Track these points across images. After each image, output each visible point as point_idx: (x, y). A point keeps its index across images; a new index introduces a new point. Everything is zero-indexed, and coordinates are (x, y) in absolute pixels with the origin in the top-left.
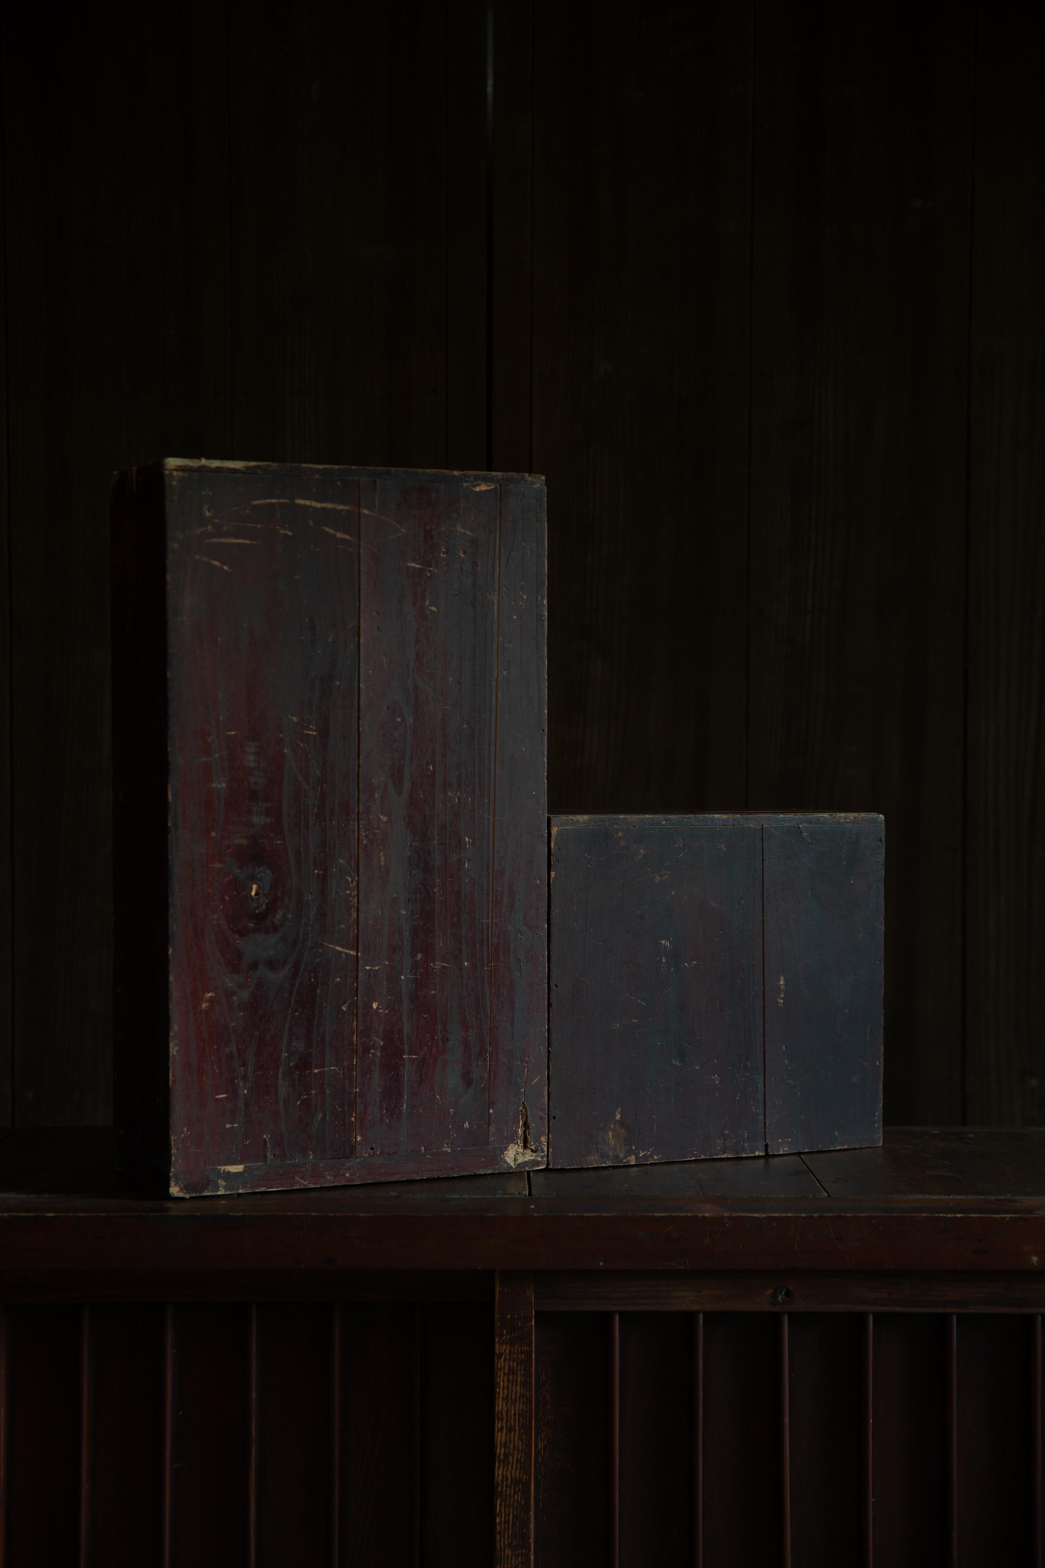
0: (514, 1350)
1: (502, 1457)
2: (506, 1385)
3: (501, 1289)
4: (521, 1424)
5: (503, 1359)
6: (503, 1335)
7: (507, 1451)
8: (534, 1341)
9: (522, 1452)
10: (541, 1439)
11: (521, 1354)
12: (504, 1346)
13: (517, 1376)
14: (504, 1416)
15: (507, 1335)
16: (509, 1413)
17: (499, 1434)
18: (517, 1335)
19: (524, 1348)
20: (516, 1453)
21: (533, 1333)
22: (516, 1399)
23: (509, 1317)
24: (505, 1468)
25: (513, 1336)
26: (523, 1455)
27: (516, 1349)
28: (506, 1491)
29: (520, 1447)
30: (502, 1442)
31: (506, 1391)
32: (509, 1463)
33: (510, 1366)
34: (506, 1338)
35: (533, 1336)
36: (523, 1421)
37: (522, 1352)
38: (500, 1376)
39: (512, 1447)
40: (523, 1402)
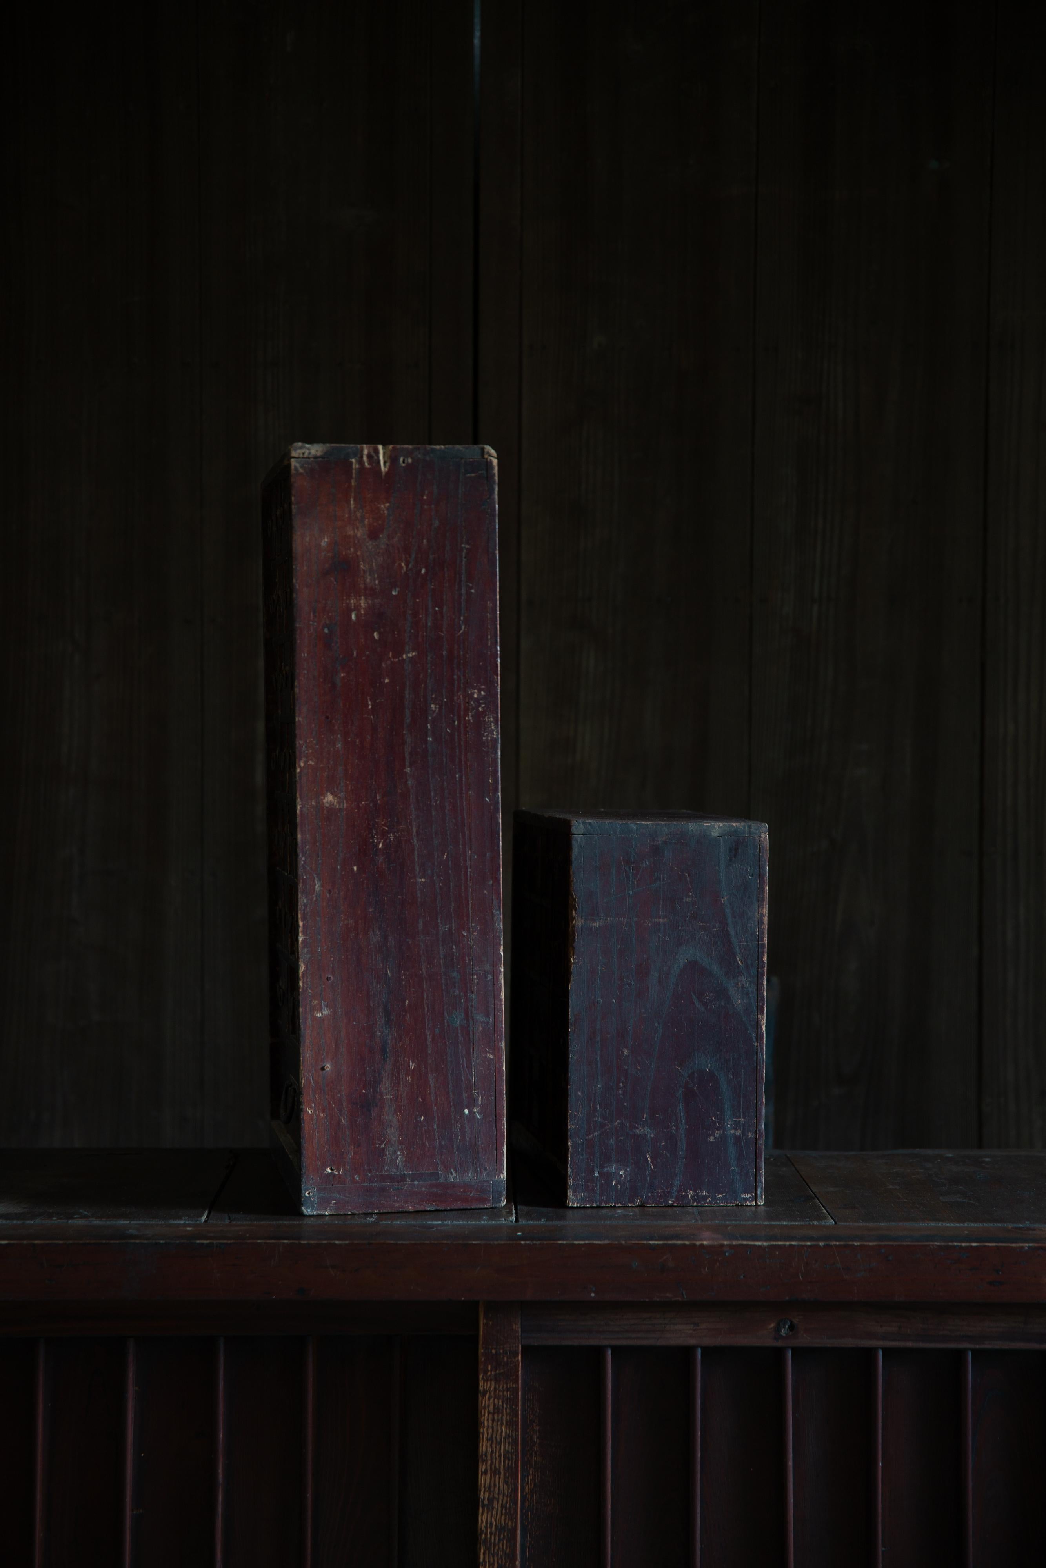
0: (499, 1387)
1: (486, 1502)
2: (490, 1425)
3: (485, 1321)
4: (506, 1466)
5: (487, 1397)
6: (488, 1371)
7: (492, 1494)
8: (520, 1377)
9: (507, 1497)
10: (528, 1482)
11: (507, 1392)
12: (489, 1383)
13: (503, 1415)
14: (489, 1458)
15: (491, 1370)
16: (494, 1454)
17: (483, 1477)
18: (502, 1371)
19: (511, 1385)
20: (501, 1497)
21: (520, 1369)
22: (501, 1440)
23: (494, 1351)
24: (490, 1514)
25: (498, 1371)
26: (508, 1499)
27: (501, 1386)
28: (490, 1538)
29: (506, 1491)
30: (486, 1486)
31: (490, 1431)
32: (493, 1508)
33: (494, 1404)
34: (491, 1374)
35: (520, 1372)
36: (508, 1463)
37: (508, 1390)
38: (484, 1415)
39: (496, 1491)
40: (509, 1443)
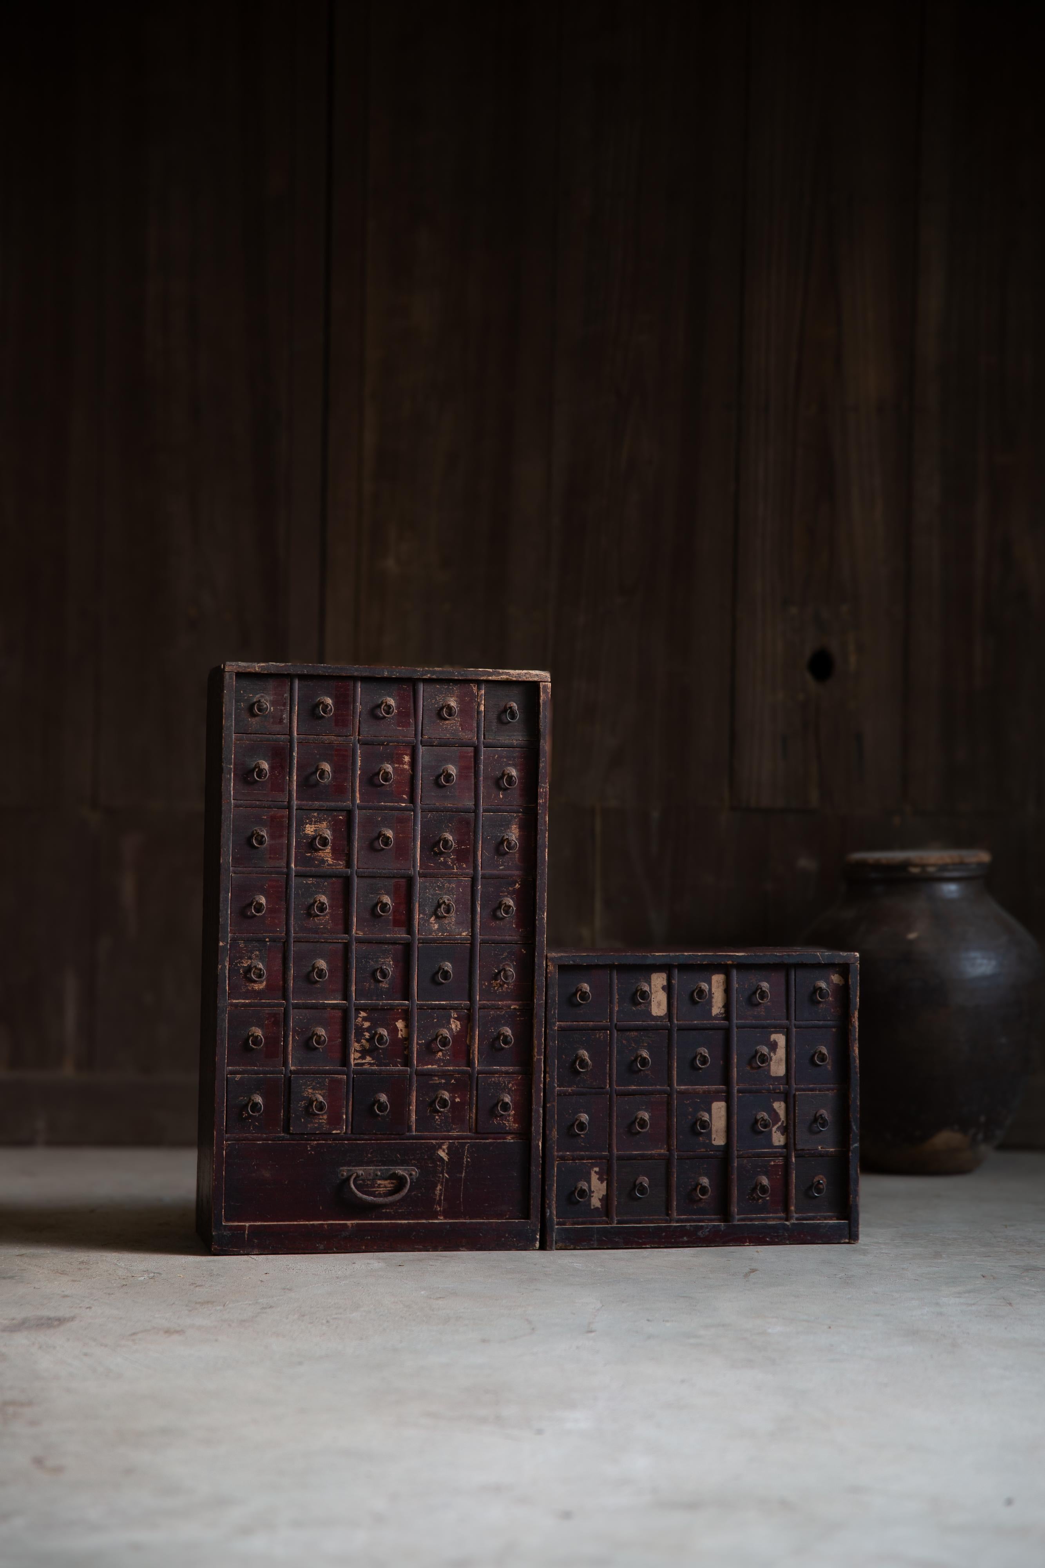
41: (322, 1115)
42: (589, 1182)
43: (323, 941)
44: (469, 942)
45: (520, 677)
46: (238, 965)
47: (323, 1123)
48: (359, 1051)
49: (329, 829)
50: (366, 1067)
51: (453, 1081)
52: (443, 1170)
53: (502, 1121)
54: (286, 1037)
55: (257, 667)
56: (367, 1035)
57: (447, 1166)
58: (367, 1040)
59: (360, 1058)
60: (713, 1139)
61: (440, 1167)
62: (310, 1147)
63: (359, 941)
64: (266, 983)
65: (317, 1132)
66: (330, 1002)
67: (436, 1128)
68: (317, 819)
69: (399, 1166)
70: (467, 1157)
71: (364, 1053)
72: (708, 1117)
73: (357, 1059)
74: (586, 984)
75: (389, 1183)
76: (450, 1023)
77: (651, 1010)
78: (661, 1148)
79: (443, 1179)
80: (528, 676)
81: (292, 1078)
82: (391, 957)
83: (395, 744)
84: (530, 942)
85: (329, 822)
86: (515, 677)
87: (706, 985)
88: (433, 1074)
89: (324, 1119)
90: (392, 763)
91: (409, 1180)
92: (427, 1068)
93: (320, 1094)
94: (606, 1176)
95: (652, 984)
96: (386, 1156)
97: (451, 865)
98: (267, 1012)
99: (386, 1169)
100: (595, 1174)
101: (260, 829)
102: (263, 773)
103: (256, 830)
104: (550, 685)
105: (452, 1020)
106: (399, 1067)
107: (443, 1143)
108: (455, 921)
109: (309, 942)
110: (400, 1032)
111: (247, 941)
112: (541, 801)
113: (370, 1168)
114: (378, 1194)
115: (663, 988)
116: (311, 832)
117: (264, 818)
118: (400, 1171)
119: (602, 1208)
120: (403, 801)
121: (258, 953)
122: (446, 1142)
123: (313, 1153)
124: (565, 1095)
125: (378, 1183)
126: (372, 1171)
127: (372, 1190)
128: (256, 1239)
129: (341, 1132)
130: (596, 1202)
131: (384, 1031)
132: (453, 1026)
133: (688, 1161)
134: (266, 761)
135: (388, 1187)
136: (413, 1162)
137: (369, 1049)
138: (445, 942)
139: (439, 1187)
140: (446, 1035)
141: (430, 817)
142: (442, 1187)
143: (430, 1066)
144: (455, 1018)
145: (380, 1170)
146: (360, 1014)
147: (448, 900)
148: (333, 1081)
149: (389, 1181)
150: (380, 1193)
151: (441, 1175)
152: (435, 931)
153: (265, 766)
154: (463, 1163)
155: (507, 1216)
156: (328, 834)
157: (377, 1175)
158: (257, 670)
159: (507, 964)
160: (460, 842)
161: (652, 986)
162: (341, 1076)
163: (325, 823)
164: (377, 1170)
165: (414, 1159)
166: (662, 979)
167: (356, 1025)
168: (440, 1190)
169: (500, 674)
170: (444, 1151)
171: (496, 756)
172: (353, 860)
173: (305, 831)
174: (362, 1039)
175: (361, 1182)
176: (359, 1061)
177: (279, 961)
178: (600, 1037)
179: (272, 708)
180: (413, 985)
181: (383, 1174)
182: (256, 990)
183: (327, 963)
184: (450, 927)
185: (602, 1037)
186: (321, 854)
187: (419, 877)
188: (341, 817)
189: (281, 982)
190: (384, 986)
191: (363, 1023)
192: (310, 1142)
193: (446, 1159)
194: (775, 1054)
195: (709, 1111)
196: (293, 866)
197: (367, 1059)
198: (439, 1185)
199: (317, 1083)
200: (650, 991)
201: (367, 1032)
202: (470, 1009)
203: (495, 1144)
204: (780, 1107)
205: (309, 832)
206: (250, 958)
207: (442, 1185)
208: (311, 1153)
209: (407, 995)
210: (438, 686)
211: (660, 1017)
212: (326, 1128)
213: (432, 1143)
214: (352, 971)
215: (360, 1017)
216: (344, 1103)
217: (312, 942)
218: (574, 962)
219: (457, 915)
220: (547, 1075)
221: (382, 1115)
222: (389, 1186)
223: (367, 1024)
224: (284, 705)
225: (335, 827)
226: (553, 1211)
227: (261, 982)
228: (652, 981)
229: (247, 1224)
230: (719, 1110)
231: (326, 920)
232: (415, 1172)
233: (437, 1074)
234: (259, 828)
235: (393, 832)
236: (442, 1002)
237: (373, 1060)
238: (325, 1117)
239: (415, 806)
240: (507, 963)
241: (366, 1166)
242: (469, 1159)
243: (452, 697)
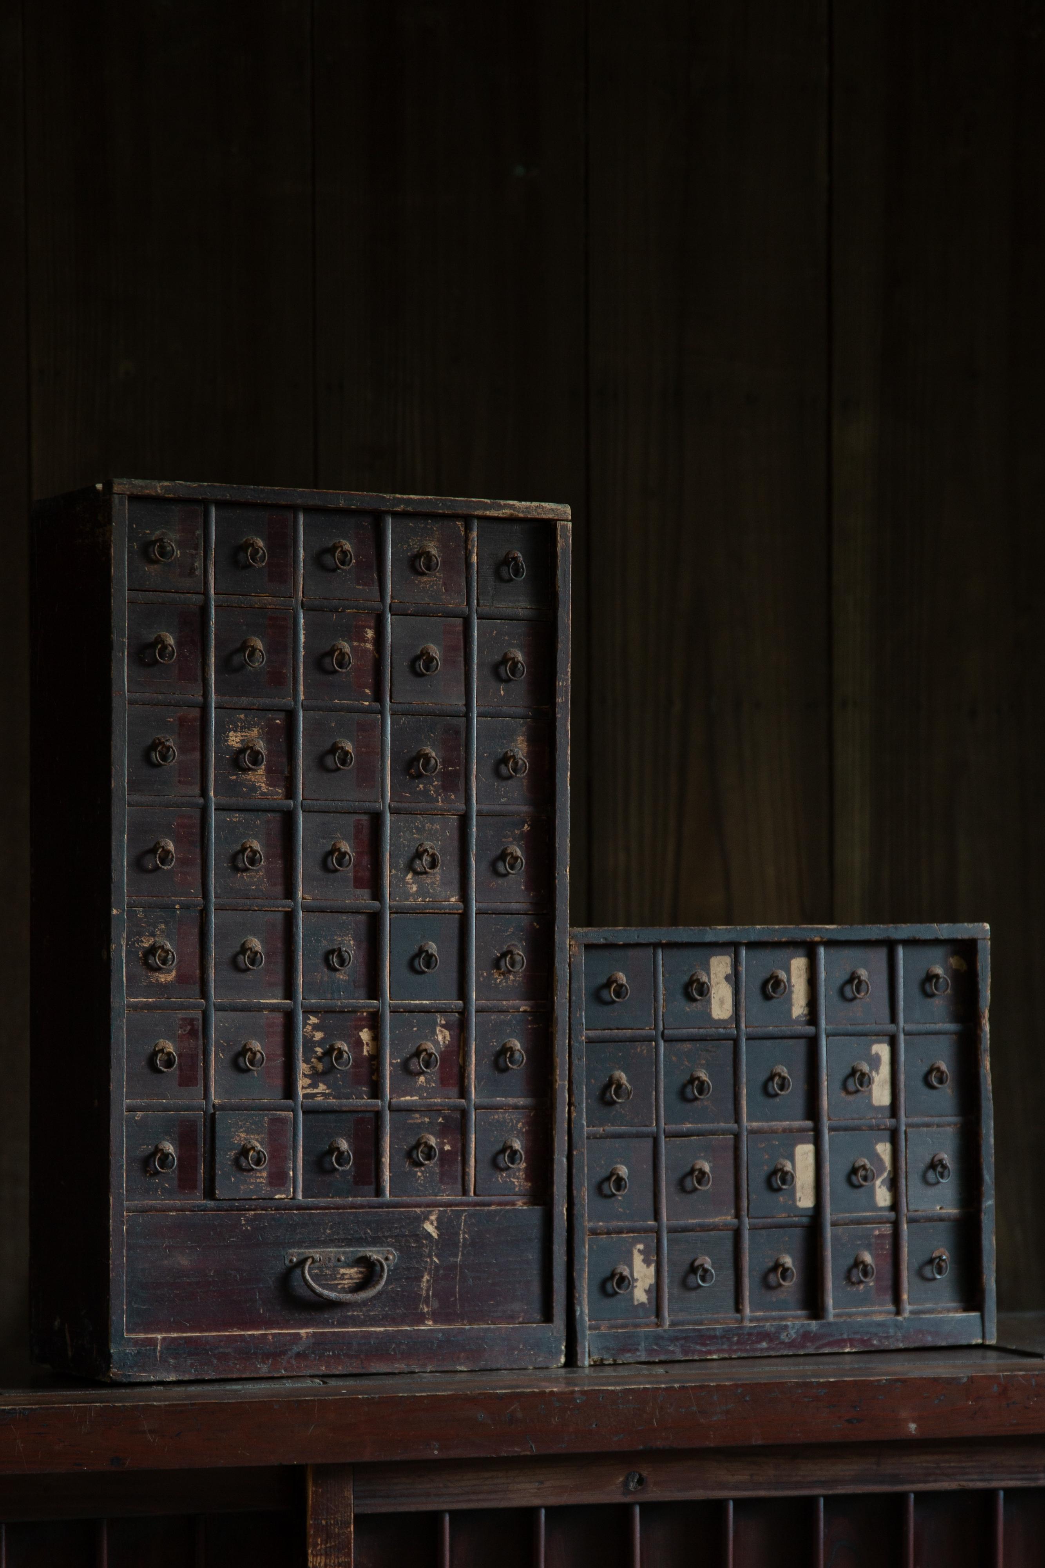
0: (330, 1561)
3: (314, 1489)
6: (318, 1544)
8: (352, 1551)
12: (319, 1558)
15: (321, 1544)
18: (333, 1544)
19: (342, 1560)
21: (352, 1541)
23: (324, 1522)
25: (328, 1545)
34: (321, 1548)
35: (352, 1544)
41: (260, 1171)
42: (631, 1267)
43: (256, 909)
44: (460, 911)
45: (529, 512)
46: (136, 945)
47: (262, 1183)
48: (308, 1075)
49: (262, 739)
50: (319, 1099)
51: (440, 1120)
52: (430, 1252)
53: (509, 1178)
54: (206, 1053)
55: (159, 487)
56: (319, 1050)
57: (437, 1246)
58: (319, 1059)
59: (310, 1086)
60: (798, 1198)
61: (427, 1248)
62: (245, 1220)
63: (307, 910)
64: (177, 973)
65: (253, 1197)
66: (268, 1001)
67: (418, 1189)
68: (245, 724)
69: (370, 1246)
70: (464, 1233)
71: (316, 1077)
72: (791, 1167)
73: (306, 1088)
74: (621, 974)
75: (356, 1273)
76: (434, 1033)
77: (711, 1011)
78: (726, 1214)
79: (431, 1265)
80: (539, 510)
81: (216, 1116)
82: (351, 934)
83: (354, 610)
84: (545, 912)
85: (262, 728)
86: (523, 512)
87: (784, 973)
88: (414, 1109)
89: (262, 1177)
90: (350, 640)
91: (386, 1267)
92: (405, 1100)
93: (257, 1140)
94: (655, 1256)
95: (712, 972)
96: (352, 1232)
97: (435, 796)
98: (180, 1016)
99: (352, 1252)
100: (639, 1254)
101: (164, 737)
102: (167, 651)
103: (158, 738)
104: (570, 524)
105: (438, 1028)
106: (364, 1098)
107: (431, 1212)
108: (441, 879)
109: (237, 910)
110: (365, 1047)
111: (149, 908)
112: (560, 701)
113: (329, 1250)
114: (341, 1288)
115: (727, 978)
116: (237, 743)
117: (169, 721)
118: (374, 1253)
119: (649, 1303)
120: (365, 697)
121: (163, 927)
122: (434, 1211)
123: (249, 1228)
124: (595, 1138)
125: (341, 1273)
126: (332, 1255)
127: (333, 1282)
128: (173, 1358)
129: (287, 1196)
130: (640, 1295)
131: (343, 1045)
132: (440, 1038)
133: (763, 1232)
134: (171, 633)
135: (355, 1279)
136: (389, 1240)
137: (323, 1070)
138: (428, 911)
139: (426, 1277)
140: (431, 1051)
141: (404, 723)
142: (431, 1277)
143: (408, 1098)
144: (442, 1026)
145: (344, 1253)
146: (309, 1019)
147: (431, 848)
148: (275, 1120)
149: (356, 1269)
150: (344, 1288)
151: (428, 1260)
152: (412, 895)
153: (171, 640)
154: (459, 1242)
155: (521, 1319)
156: (261, 746)
157: (339, 1260)
158: (159, 491)
159: (513, 945)
160: (446, 762)
161: (712, 976)
162: (286, 1113)
163: (255, 730)
164: (339, 1253)
165: (391, 1237)
166: (725, 965)
167: (303, 1035)
168: (428, 1281)
169: (501, 507)
170: (432, 1223)
171: (495, 632)
172: (296, 787)
173: (227, 741)
174: (312, 1058)
175: (316, 1271)
176: (309, 1091)
177: (194, 939)
178: (642, 1051)
179: (178, 552)
180: (383, 977)
181: (348, 1258)
182: (161, 983)
183: (262, 942)
184: (434, 889)
185: (645, 1052)
186: (250, 776)
187: (391, 814)
188: (278, 721)
189: (198, 971)
190: (342, 977)
191: (314, 1033)
192: (244, 1212)
193: (435, 1235)
194: (878, 1073)
195: (792, 1158)
196: (212, 794)
197: (319, 1088)
198: (426, 1274)
199: (252, 1124)
200: (710, 982)
201: (319, 1046)
202: (464, 1014)
203: (503, 1212)
204: (885, 1150)
205: (234, 743)
206: (153, 935)
207: (429, 1274)
208: (247, 1228)
209: (374, 990)
210: (411, 524)
211: (723, 1021)
212: (265, 1191)
213: (415, 1211)
214: (297, 955)
215: (309, 1024)
216: (290, 1153)
217: (241, 910)
218: (606, 939)
219: (443, 870)
220: (572, 1108)
221: (343, 1171)
222: (356, 1277)
223: (319, 1036)
224: (196, 548)
225: (270, 734)
226: (583, 1310)
227: (169, 971)
228: (712, 969)
229: (159, 1337)
230: (805, 1156)
231: (258, 878)
232: (394, 1256)
233: (418, 1109)
234: (163, 735)
235: (353, 744)
236: (424, 1002)
237: (328, 1088)
238: (265, 1174)
239: (383, 706)
240: (513, 942)
241: (323, 1248)
242: (466, 1236)
243: (431, 541)
